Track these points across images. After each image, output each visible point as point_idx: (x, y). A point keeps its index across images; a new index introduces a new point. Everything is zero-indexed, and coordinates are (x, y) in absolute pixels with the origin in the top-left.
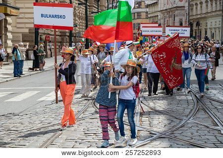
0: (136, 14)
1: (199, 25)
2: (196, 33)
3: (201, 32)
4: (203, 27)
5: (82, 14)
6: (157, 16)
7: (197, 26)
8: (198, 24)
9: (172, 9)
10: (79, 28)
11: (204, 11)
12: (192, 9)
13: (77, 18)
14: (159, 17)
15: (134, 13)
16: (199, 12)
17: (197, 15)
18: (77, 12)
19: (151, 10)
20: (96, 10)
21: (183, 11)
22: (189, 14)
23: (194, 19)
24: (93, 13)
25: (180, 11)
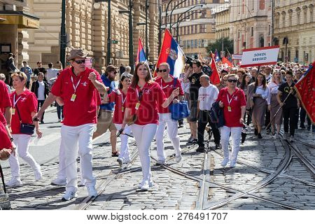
0: (198, 26)
1: (287, 43)
2: (283, 53)
3: (289, 52)
4: (292, 45)
5: (124, 26)
6: (229, 29)
7: (284, 43)
8: (286, 41)
9: (249, 20)
10: (120, 46)
11: (294, 22)
12: (277, 20)
13: (117, 32)
14: (231, 30)
15: (196, 25)
16: (287, 24)
17: (284, 28)
18: (117, 23)
19: (219, 20)
20: (144, 21)
21: (264, 23)
22: (273, 27)
23: (280, 34)
24: (138, 24)
25: (261, 23)
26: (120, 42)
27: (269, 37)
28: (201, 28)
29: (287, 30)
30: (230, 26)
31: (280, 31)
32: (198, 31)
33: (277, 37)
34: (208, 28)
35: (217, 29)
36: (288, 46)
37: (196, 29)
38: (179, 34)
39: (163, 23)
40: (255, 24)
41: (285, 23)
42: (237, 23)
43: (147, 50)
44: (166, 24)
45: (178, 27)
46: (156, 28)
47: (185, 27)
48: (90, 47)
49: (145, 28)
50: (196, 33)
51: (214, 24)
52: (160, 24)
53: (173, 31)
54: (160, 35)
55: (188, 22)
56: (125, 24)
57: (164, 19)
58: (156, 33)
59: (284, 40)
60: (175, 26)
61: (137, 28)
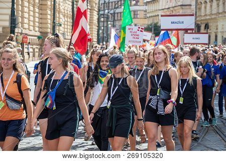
0: (132, 13)
1: (208, 28)
3: (210, 36)
4: (212, 31)
7: (205, 28)
8: (207, 26)
9: (176, 8)
10: (64, 28)
11: (214, 11)
12: (200, 8)
13: (61, 16)
14: (160, 16)
16: (208, 12)
17: (206, 15)
18: (61, 8)
19: (150, 8)
21: (189, 11)
22: (196, 14)
23: (201, 20)
25: (186, 10)
26: (64, 24)
28: (135, 14)
29: (208, 17)
30: (159, 13)
31: (202, 18)
32: (132, 16)
33: (199, 23)
34: (141, 15)
35: (148, 15)
36: (209, 31)
38: (116, 19)
39: (102, 9)
41: (206, 11)
42: (165, 10)
44: (104, 10)
45: (114, 13)
46: (95, 13)
47: (121, 13)
48: (37, 29)
51: (146, 11)
52: (99, 10)
53: (110, 16)
54: (99, 19)
56: (69, 10)
57: (102, 6)
58: (96, 17)
59: (205, 26)
60: (112, 12)
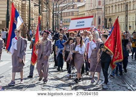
0: (71, 13)
2: (109, 25)
3: (112, 25)
4: (113, 22)
5: (36, 12)
6: (85, 14)
8: (110, 20)
9: (94, 10)
10: (35, 21)
11: (114, 12)
12: (107, 10)
13: (33, 15)
14: (86, 14)
15: (70, 12)
16: (111, 12)
17: (110, 14)
18: (33, 10)
19: (80, 10)
20: (46, 10)
21: (101, 12)
22: (104, 13)
23: (107, 16)
24: (43, 11)
25: (99, 11)
26: (35, 19)
27: (103, 18)
28: (72, 13)
29: (111, 15)
30: (85, 13)
31: (108, 15)
32: (71, 15)
33: (106, 18)
34: (75, 14)
35: (79, 14)
36: (111, 22)
37: (70, 14)
38: (62, 16)
39: (55, 11)
40: (97, 12)
41: (110, 12)
42: (89, 11)
43: (47, 23)
44: (56, 11)
45: (61, 13)
46: (51, 13)
47: (65, 13)
49: (46, 13)
50: (70, 16)
51: (78, 12)
52: (53, 11)
53: (59, 14)
54: (53, 16)
55: (66, 11)
56: (37, 11)
57: (55, 9)
58: (51, 15)
59: (109, 20)
60: (60, 12)
61: (43, 13)
